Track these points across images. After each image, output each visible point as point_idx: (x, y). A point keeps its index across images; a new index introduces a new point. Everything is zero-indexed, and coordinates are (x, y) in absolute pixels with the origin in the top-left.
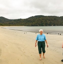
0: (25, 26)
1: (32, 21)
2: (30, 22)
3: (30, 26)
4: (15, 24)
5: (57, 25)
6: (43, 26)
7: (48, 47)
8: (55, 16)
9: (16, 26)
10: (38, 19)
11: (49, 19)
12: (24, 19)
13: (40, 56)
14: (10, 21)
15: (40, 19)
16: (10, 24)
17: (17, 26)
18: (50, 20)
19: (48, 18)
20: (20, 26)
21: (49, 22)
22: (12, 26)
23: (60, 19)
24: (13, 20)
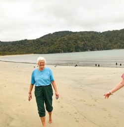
0: (35, 53)
1: (48, 44)
2: (44, 46)
3: (45, 53)
4: (16, 51)
5: (98, 49)
6: (71, 52)
7: (57, 98)
8: (93, 32)
9: (16, 54)
10: (59, 39)
11: (82, 38)
12: (34, 40)
13: (43, 121)
14: (5, 46)
15: (64, 39)
16: (5, 51)
17: (19, 54)
18: (85, 40)
19: (80, 36)
20: (25, 54)
21: (81, 44)
22: (9, 54)
23: (102, 36)
24: (9, 42)
